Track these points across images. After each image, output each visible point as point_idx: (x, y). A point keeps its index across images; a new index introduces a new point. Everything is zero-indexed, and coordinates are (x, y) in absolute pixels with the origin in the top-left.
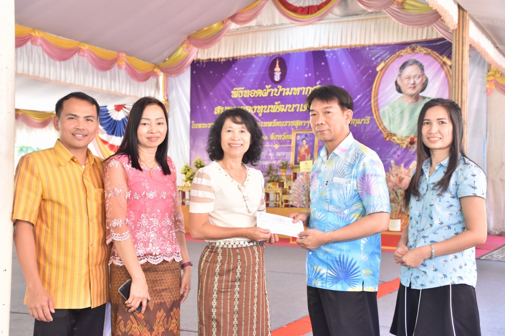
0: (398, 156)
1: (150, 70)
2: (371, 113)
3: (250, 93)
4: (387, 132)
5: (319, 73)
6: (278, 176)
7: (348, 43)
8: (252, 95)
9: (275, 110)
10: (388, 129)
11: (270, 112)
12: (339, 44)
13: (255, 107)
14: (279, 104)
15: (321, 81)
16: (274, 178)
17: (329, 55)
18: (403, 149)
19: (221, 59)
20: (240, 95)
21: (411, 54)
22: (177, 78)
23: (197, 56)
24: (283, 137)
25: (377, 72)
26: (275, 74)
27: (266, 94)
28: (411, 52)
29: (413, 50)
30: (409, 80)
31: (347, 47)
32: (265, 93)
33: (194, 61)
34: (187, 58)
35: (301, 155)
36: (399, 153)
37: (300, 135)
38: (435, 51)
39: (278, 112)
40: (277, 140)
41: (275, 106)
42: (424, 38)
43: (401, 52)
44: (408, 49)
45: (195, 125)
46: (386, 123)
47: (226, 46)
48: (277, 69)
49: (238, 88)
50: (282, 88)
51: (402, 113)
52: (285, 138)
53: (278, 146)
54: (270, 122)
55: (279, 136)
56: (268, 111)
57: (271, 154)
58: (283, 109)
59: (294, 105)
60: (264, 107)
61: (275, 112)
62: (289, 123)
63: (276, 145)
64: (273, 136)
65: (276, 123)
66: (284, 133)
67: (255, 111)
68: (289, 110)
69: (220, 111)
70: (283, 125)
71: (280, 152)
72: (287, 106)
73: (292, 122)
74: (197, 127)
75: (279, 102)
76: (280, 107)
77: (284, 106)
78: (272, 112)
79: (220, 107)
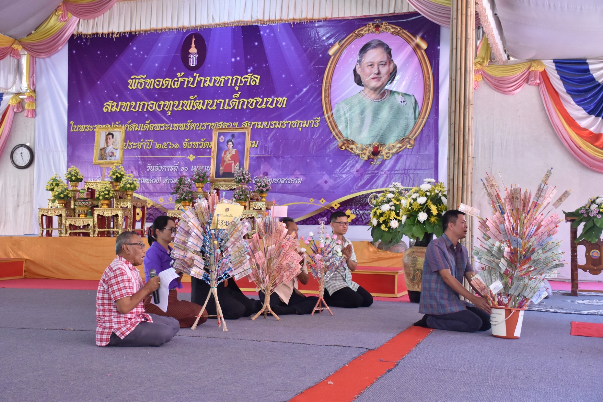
0: (357, 171)
1: (7, 45)
2: (321, 112)
3: (155, 82)
4: (342, 139)
5: (251, 57)
6: (191, 192)
7: (291, 17)
8: (158, 85)
9: (189, 107)
10: (344, 134)
11: (183, 110)
12: (278, 18)
13: (162, 103)
14: (195, 99)
15: (254, 68)
16: (186, 196)
17: (265, 32)
18: (363, 161)
19: (113, 33)
20: (141, 86)
21: (374, 32)
22: (48, 60)
23: (78, 29)
24: (201, 143)
25: (330, 56)
26: (190, 57)
27: (177, 85)
28: (374, 29)
29: (377, 27)
30: (373, 67)
31: (290, 22)
32: (176, 83)
33: (73, 35)
34: (62, 31)
35: (225, 163)
36: (358, 166)
37: (224, 134)
38: (405, 29)
39: (194, 109)
40: (192, 148)
41: (189, 101)
42: (392, 11)
43: (362, 30)
44: (371, 26)
45: (75, 126)
46: (341, 127)
47: (120, 15)
48: (193, 50)
49: (138, 76)
50: (199, 77)
51: (362, 112)
52: (203, 146)
53: (194, 157)
54: (183, 124)
55: (194, 143)
56: (180, 108)
57: (182, 169)
58: (201, 106)
59: (216, 101)
60: (174, 103)
61: (189, 109)
62: (209, 125)
63: (191, 156)
64: (187, 143)
65: (191, 125)
66: (202, 140)
67: (161, 109)
68: (209, 107)
69: (112, 108)
70: (200, 128)
71: (196, 165)
72: (206, 101)
73: (213, 124)
74: (77, 130)
75: (196, 96)
76: (197, 102)
77: (202, 101)
78: (186, 109)
79: (112, 102)
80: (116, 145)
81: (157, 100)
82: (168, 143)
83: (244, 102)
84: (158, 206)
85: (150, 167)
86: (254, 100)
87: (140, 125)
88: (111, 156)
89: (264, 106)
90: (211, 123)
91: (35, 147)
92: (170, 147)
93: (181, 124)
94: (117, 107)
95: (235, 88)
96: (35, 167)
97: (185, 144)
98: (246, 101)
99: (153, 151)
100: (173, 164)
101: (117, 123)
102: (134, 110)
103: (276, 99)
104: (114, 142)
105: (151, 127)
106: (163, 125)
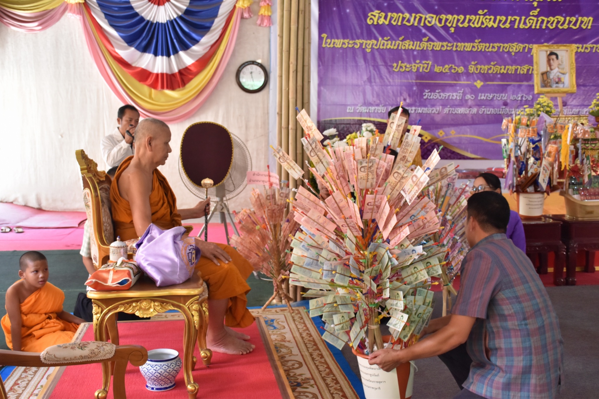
9: (478, 23)
11: (469, 26)
13: (443, 17)
14: (484, 15)
24: (491, 68)
39: (483, 26)
40: (480, 72)
41: (478, 17)
45: (329, 41)
52: (494, 71)
53: (482, 83)
54: (469, 44)
55: (483, 67)
56: (466, 25)
57: (468, 97)
58: (491, 23)
59: (509, 18)
60: (459, 18)
61: (477, 26)
62: (501, 46)
63: (479, 81)
64: (473, 66)
65: (479, 46)
66: (492, 63)
67: (443, 24)
68: (501, 25)
69: (378, 19)
70: (490, 50)
71: (485, 93)
72: (498, 17)
73: (506, 45)
74: (332, 46)
75: (486, 11)
76: (486, 18)
77: (493, 17)
78: (473, 26)
79: (379, 12)
80: (563, 69)
81: (437, 13)
82: (450, 65)
83: (543, 21)
84: (438, 140)
85: (427, 94)
86: (555, 19)
87: (415, 43)
88: (557, 83)
89: (566, 26)
90: (503, 43)
91: (270, 65)
92: (453, 71)
93: (466, 44)
94: (385, 18)
95: (533, 3)
96: (271, 92)
97: (472, 69)
98: (546, 19)
99: (432, 75)
100: (456, 91)
101: (385, 38)
102: (408, 24)
103: (580, 18)
104: (559, 64)
105: (429, 46)
106: (445, 44)
